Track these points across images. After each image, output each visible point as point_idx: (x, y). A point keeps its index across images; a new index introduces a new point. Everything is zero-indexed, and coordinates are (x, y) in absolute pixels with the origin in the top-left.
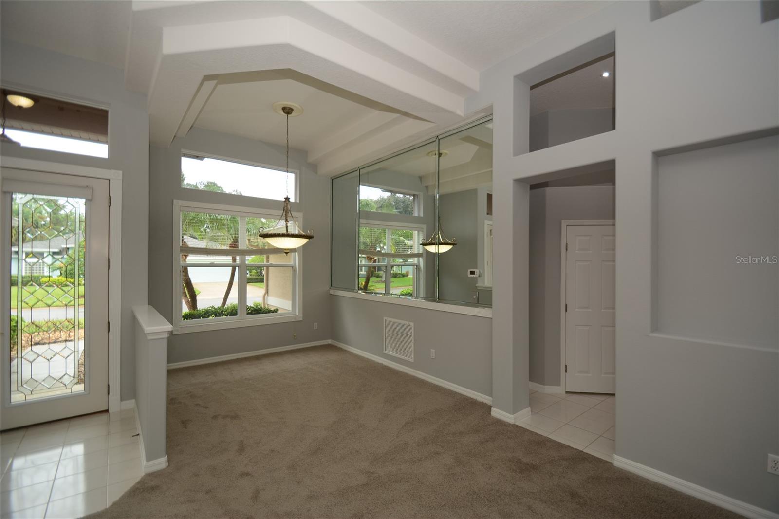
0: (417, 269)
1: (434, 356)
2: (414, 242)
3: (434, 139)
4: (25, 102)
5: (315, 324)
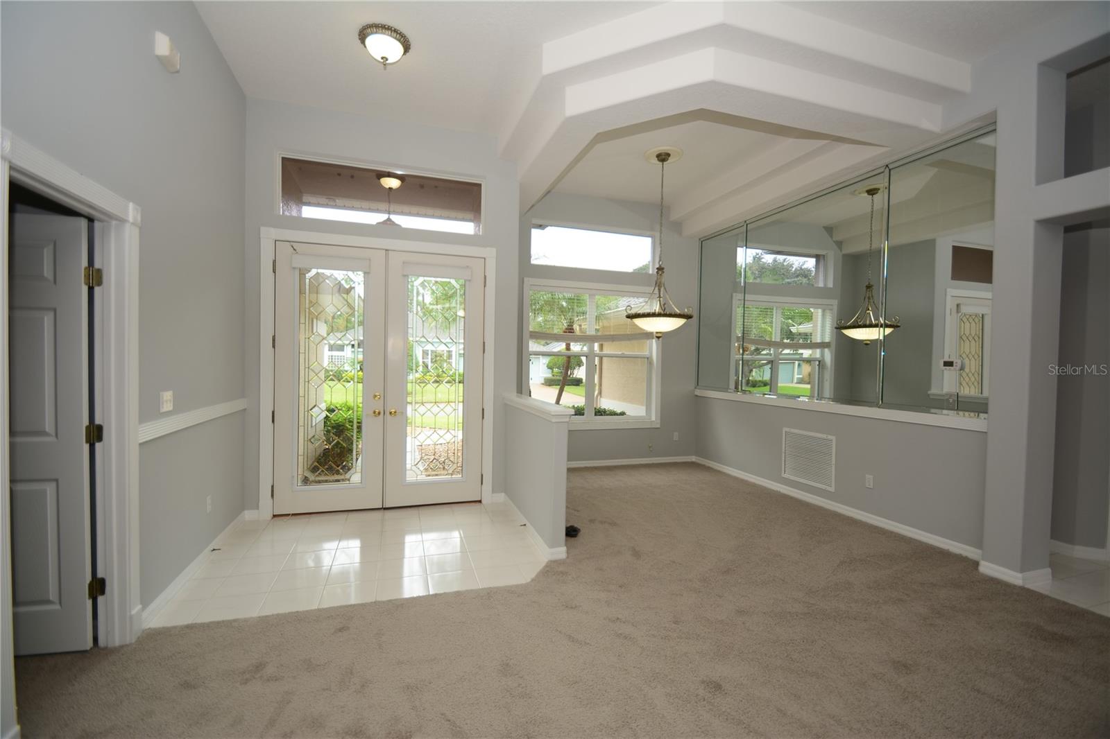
0: (819, 365)
1: (872, 484)
2: (815, 326)
3: (882, 170)
4: (394, 183)
5: (676, 434)
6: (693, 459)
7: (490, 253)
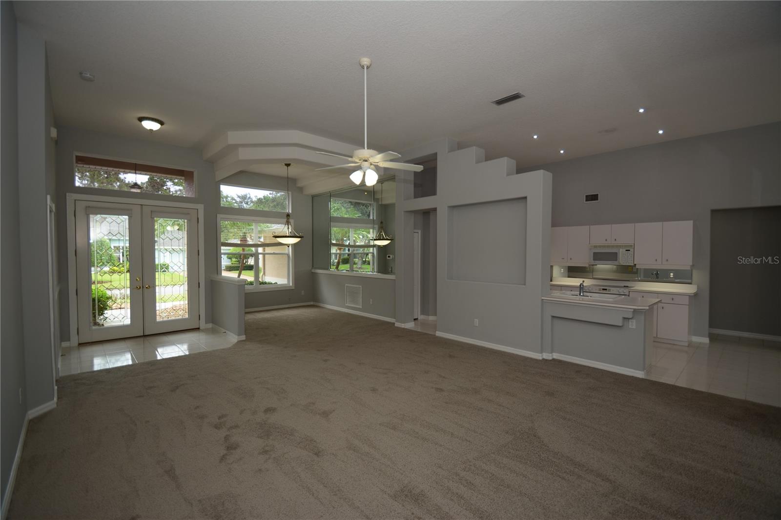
5: (303, 291)
6: (312, 303)
7: (201, 207)
